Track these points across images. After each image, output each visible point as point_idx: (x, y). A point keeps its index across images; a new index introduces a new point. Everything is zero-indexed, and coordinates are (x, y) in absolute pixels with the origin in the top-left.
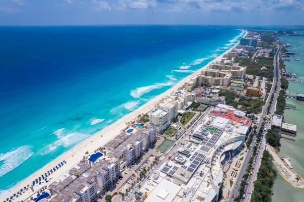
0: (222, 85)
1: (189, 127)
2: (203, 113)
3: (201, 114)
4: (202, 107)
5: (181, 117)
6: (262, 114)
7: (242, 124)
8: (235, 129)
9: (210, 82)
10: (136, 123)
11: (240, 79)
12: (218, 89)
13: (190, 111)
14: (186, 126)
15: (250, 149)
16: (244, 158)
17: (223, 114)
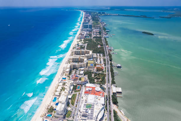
0: (84, 67)
1: (76, 105)
2: (80, 92)
3: (79, 93)
4: (79, 88)
5: (71, 100)
6: (106, 83)
7: (101, 96)
8: (99, 101)
9: (77, 66)
10: (47, 115)
11: (91, 59)
12: (82, 70)
13: (74, 93)
14: (75, 105)
15: (107, 111)
16: (107, 118)
17: (91, 91)
